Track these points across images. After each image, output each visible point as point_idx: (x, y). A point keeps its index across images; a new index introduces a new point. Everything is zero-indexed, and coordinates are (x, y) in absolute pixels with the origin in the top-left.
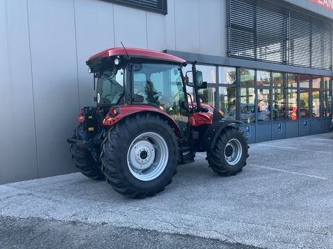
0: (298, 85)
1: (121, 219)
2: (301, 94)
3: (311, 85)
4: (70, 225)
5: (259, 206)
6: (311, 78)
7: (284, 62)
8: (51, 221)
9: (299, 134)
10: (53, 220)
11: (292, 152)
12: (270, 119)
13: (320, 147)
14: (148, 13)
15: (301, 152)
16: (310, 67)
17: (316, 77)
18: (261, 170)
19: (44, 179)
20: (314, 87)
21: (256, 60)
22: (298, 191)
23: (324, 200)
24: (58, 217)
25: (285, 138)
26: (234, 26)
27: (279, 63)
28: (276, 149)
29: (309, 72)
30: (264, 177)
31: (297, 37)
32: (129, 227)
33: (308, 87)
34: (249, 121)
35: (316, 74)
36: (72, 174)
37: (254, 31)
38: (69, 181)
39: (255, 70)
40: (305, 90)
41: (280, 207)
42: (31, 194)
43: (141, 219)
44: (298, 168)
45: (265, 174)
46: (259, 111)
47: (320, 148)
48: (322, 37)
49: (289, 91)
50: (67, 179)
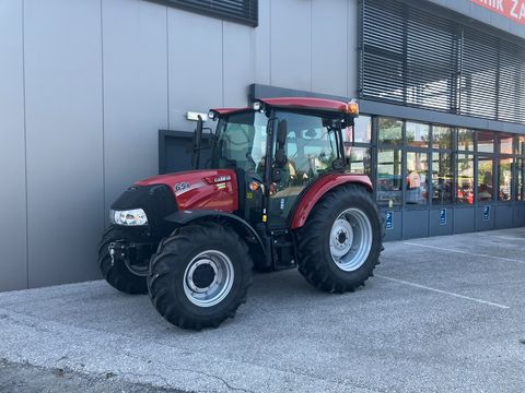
0: (475, 147)
1: (142, 367)
2: (480, 162)
3: (497, 148)
4: (53, 376)
5: (383, 353)
6: (496, 137)
7: (453, 110)
8: (23, 366)
9: (476, 228)
10: (27, 365)
11: (458, 257)
12: (428, 201)
13: (507, 250)
14: (225, 23)
15: (474, 259)
16: (496, 119)
17: (506, 136)
18: (401, 287)
19: (37, 290)
20: (502, 151)
21: (405, 105)
22: (455, 328)
23: (498, 348)
24: (36, 360)
25: (451, 234)
26: (368, 49)
27: (441, 111)
28: (433, 252)
29: (495, 127)
30: (403, 301)
31: (475, 70)
32: (150, 384)
33: (492, 151)
34: (391, 203)
35: (505, 130)
36: (86, 283)
37: (403, 57)
38: (76, 294)
39: (404, 120)
40: (487, 156)
41: (419, 358)
42: (5, 316)
43: (173, 370)
44: (463, 287)
45: (405, 295)
46: (408, 188)
47: (507, 253)
48: (518, 72)
49: (461, 156)
50: (76, 291)
